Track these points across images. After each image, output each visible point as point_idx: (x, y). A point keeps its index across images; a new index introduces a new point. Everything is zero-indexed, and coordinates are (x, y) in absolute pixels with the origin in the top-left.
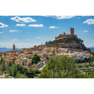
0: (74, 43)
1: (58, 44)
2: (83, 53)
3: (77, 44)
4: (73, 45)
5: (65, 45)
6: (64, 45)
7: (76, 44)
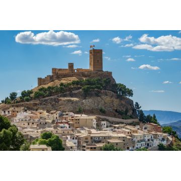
0: (107, 99)
1: (57, 101)
2: (145, 128)
3: (116, 102)
4: (105, 103)
5: (83, 103)
6: (79, 104)
7: (115, 100)
